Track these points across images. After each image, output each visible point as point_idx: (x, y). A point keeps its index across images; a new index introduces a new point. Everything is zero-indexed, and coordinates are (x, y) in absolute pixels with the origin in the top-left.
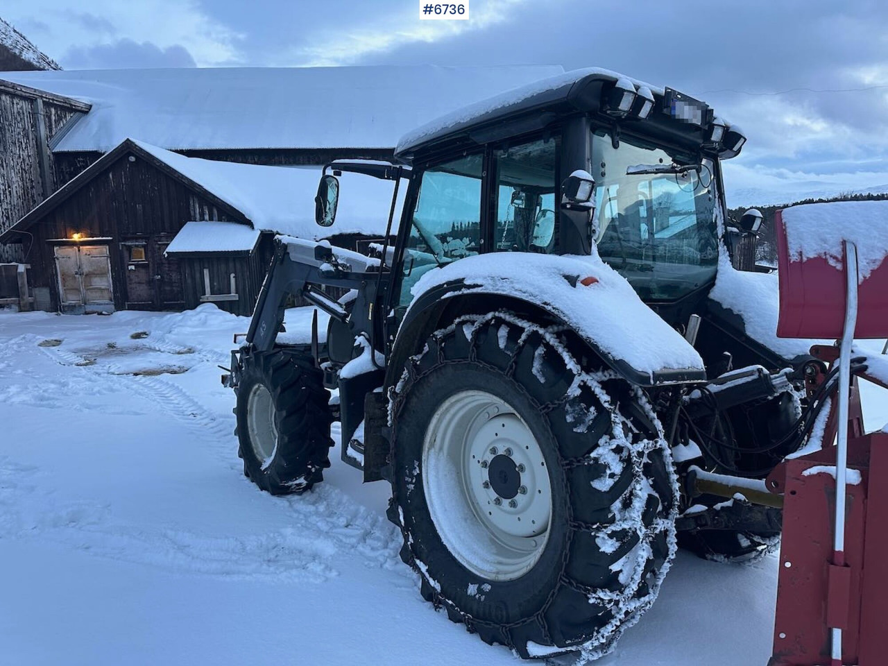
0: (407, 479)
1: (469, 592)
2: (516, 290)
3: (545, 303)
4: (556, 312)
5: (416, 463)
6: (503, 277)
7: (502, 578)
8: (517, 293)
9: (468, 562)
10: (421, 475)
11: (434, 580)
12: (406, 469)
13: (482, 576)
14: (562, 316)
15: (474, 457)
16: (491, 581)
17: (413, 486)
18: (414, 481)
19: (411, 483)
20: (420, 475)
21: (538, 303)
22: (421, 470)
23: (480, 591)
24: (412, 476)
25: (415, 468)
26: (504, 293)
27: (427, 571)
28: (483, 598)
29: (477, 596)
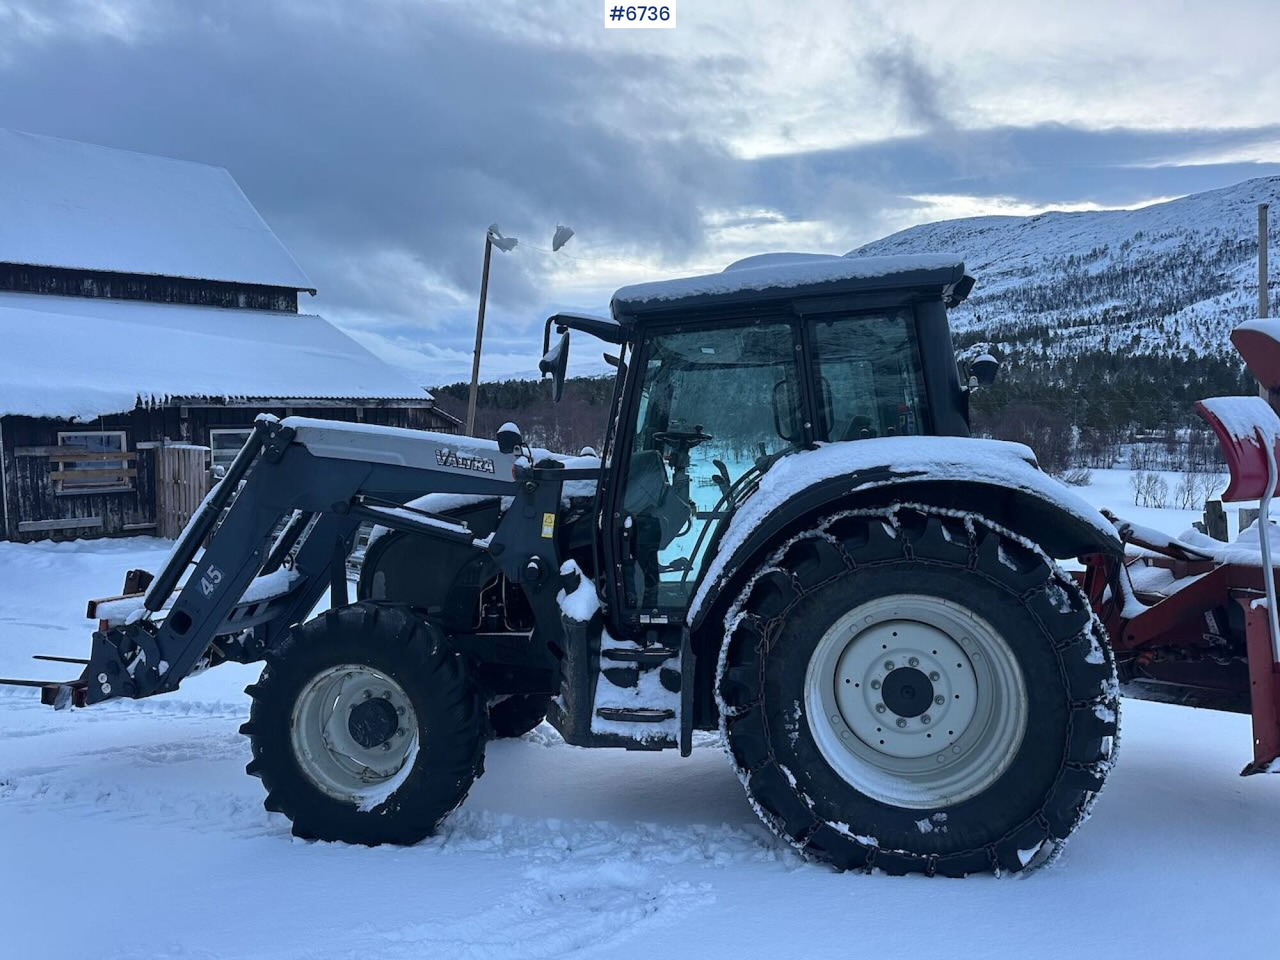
0: (788, 727)
1: (923, 830)
2: (981, 475)
3: (1022, 487)
4: (1038, 495)
5: (797, 703)
6: (954, 462)
7: (956, 799)
8: (982, 478)
9: (899, 801)
10: (806, 716)
11: (865, 836)
12: (785, 714)
13: (926, 808)
14: (1046, 498)
15: (848, 681)
16: (945, 808)
17: (797, 733)
18: (797, 727)
19: (794, 730)
20: (804, 717)
21: (1015, 487)
22: (804, 711)
23: (934, 824)
24: (793, 721)
25: (796, 710)
26: (966, 479)
27: (850, 830)
28: (945, 829)
29: (936, 830)
